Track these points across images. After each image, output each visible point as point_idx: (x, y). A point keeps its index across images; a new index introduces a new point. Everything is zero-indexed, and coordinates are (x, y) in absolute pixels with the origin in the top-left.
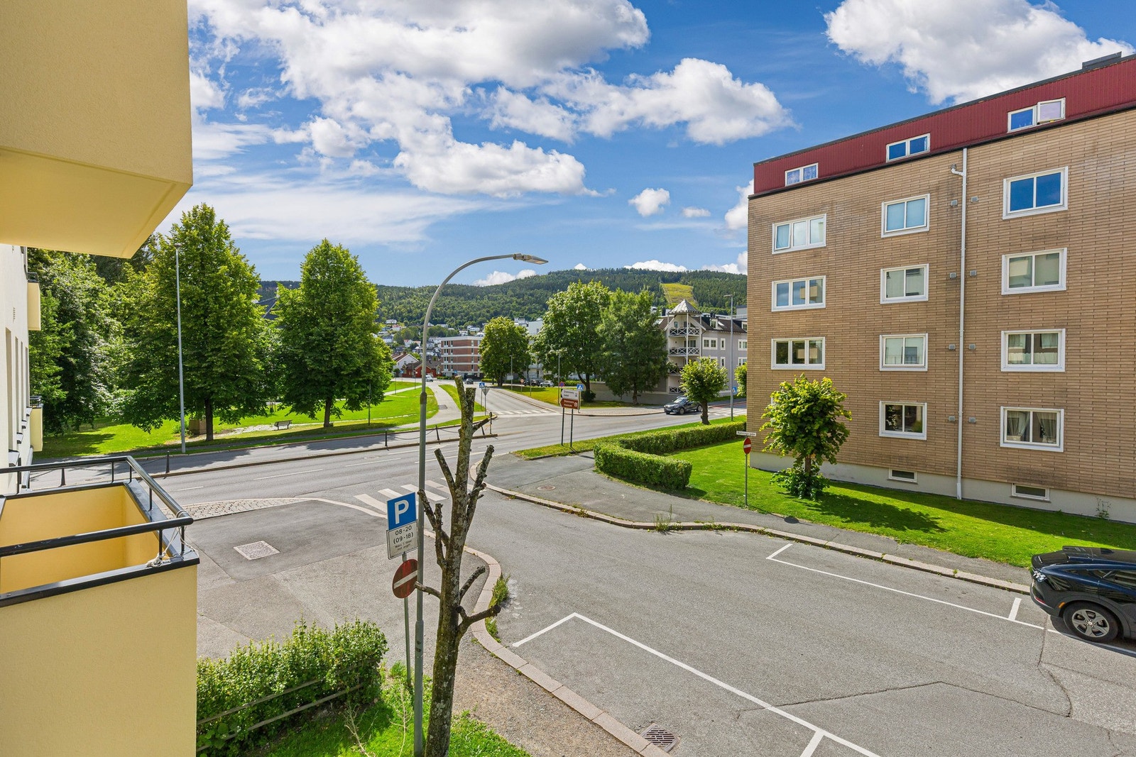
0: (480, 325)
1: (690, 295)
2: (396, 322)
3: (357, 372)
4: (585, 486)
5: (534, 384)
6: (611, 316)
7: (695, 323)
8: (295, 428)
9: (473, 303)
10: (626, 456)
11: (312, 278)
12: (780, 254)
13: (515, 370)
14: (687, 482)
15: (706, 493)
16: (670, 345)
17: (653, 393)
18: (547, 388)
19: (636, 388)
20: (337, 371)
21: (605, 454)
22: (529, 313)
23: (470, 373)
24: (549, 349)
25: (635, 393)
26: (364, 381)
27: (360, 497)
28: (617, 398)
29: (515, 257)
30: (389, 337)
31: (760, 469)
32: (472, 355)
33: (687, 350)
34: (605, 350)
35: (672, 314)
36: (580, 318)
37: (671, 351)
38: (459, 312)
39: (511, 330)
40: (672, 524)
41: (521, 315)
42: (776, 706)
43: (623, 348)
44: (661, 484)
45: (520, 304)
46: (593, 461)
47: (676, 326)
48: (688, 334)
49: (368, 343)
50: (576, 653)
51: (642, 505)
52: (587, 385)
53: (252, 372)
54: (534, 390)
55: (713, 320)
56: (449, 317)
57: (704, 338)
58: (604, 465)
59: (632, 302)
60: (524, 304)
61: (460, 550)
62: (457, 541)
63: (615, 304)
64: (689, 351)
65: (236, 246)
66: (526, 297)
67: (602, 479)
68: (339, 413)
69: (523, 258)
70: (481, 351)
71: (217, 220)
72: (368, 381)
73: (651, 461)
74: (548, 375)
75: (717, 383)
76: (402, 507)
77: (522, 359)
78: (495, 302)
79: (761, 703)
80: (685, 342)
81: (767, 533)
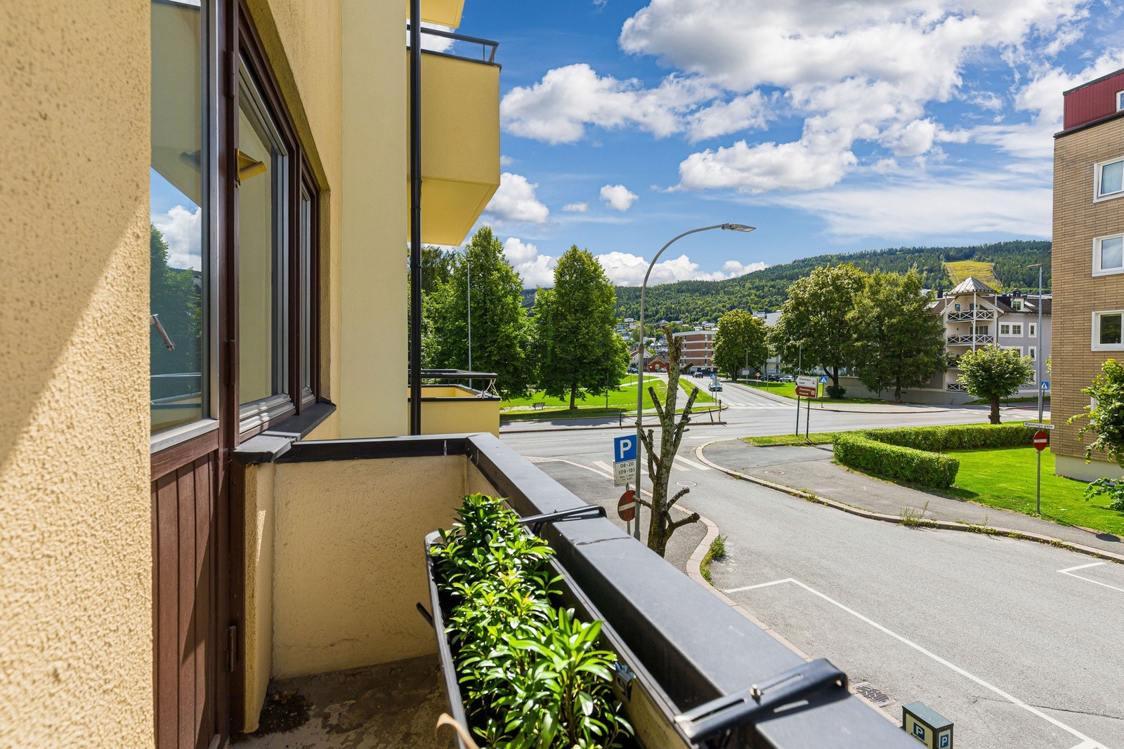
0: (715, 320)
1: (989, 274)
2: (632, 320)
3: (597, 362)
4: (819, 474)
5: (773, 379)
6: (867, 302)
7: (987, 304)
8: (547, 409)
9: (709, 299)
10: (870, 447)
11: (563, 279)
12: (1107, 201)
13: (751, 364)
14: (952, 480)
15: (977, 495)
16: (949, 332)
17: (923, 389)
18: (788, 384)
19: (898, 384)
20: (580, 359)
21: (845, 444)
22: (770, 306)
23: (703, 368)
24: (788, 340)
25: (899, 389)
26: (603, 369)
27: (597, 463)
28: (874, 394)
29: (723, 227)
30: (627, 334)
31: (1071, 479)
32: (706, 349)
33: (974, 339)
34: (857, 340)
35: (952, 294)
36: (827, 305)
37: (949, 340)
38: (694, 309)
39: (748, 322)
40: (923, 520)
41: (760, 308)
42: (1031, 705)
43: (882, 337)
44: (916, 480)
45: (759, 297)
46: (833, 454)
47: (958, 309)
48: (975, 317)
49: (607, 335)
50: (788, 610)
51: (887, 499)
52: (835, 378)
53: (517, 359)
54: (771, 385)
55: (1016, 300)
56: (684, 313)
57: (1001, 323)
58: (844, 456)
59: (894, 283)
60: (763, 297)
61: (668, 469)
62: (665, 462)
63: (871, 286)
64: (977, 339)
65: (506, 258)
66: (766, 289)
67: (841, 471)
68: (582, 396)
69: (731, 227)
70: (714, 345)
71: (494, 239)
72: (606, 370)
73: (902, 455)
74: (787, 368)
75: (1017, 375)
76: (626, 445)
77: (759, 353)
78: (732, 297)
79: (1010, 698)
80: (971, 328)
81: (1066, 547)
